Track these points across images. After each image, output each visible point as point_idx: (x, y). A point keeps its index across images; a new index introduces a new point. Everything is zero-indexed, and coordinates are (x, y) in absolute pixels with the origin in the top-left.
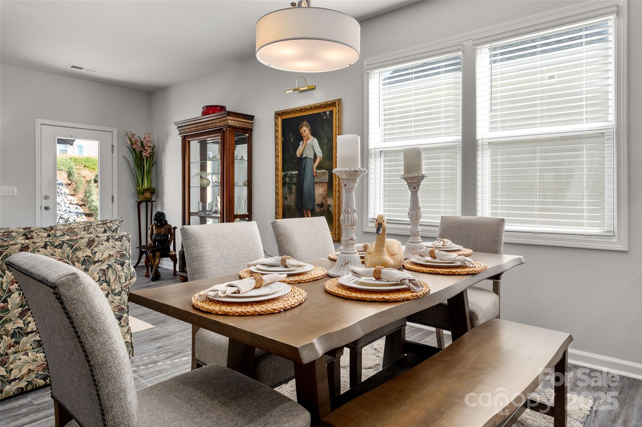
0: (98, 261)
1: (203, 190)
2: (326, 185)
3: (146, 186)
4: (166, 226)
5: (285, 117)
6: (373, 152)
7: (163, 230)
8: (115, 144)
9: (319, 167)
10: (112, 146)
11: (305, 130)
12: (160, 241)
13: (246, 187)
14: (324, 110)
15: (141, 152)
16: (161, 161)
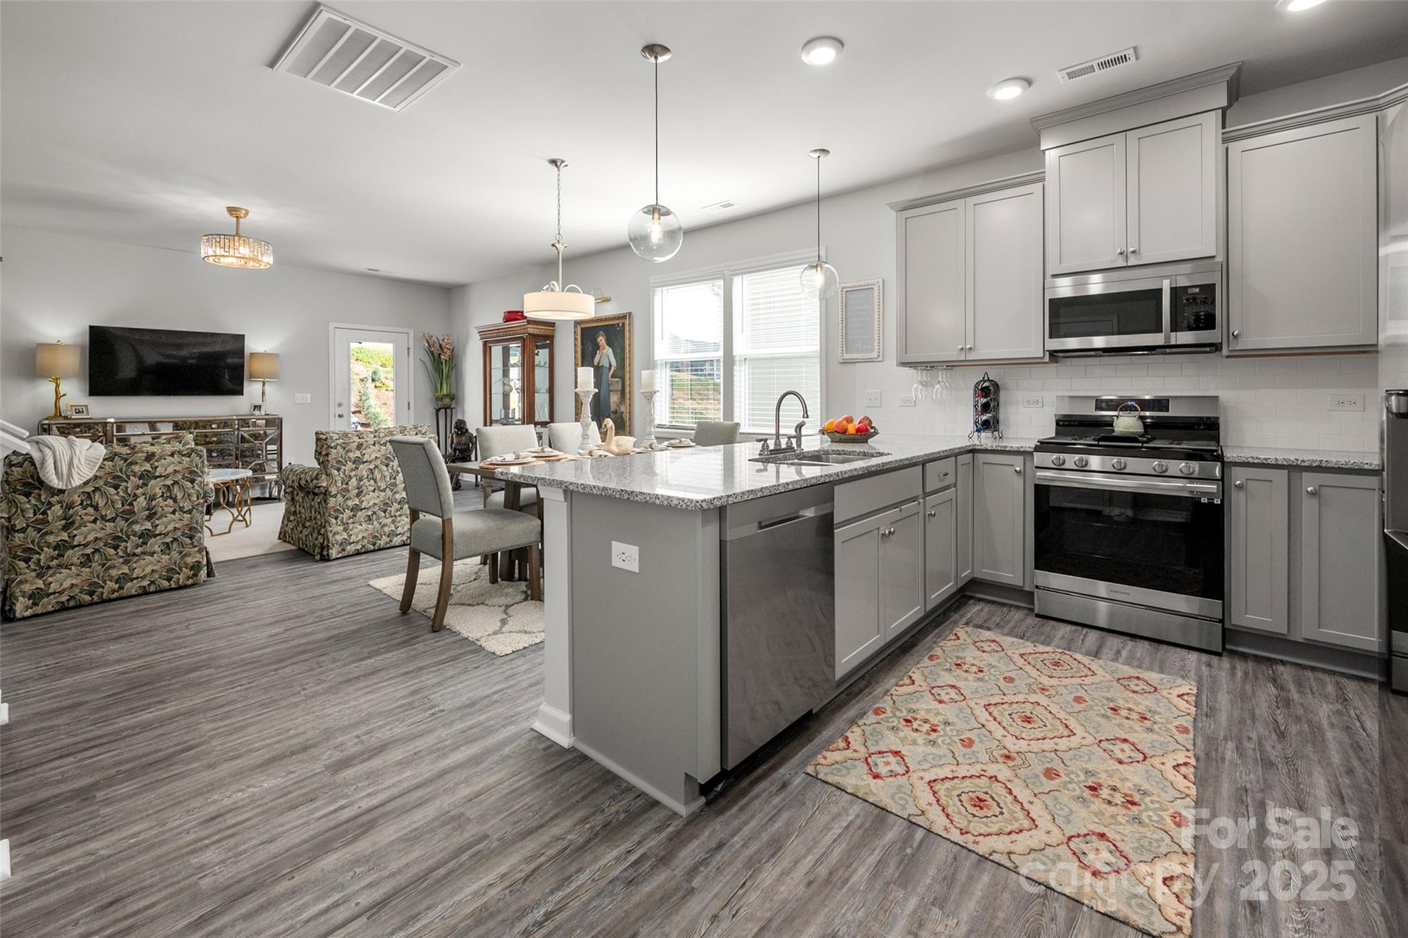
0: (366, 462)
1: (506, 396)
2: (619, 393)
3: (445, 391)
4: (467, 435)
5: (583, 326)
6: (659, 362)
7: (464, 438)
8: (411, 346)
9: (613, 376)
10: (408, 349)
11: (602, 340)
12: (461, 451)
13: (548, 395)
14: (617, 322)
15: (440, 354)
16: (462, 365)
